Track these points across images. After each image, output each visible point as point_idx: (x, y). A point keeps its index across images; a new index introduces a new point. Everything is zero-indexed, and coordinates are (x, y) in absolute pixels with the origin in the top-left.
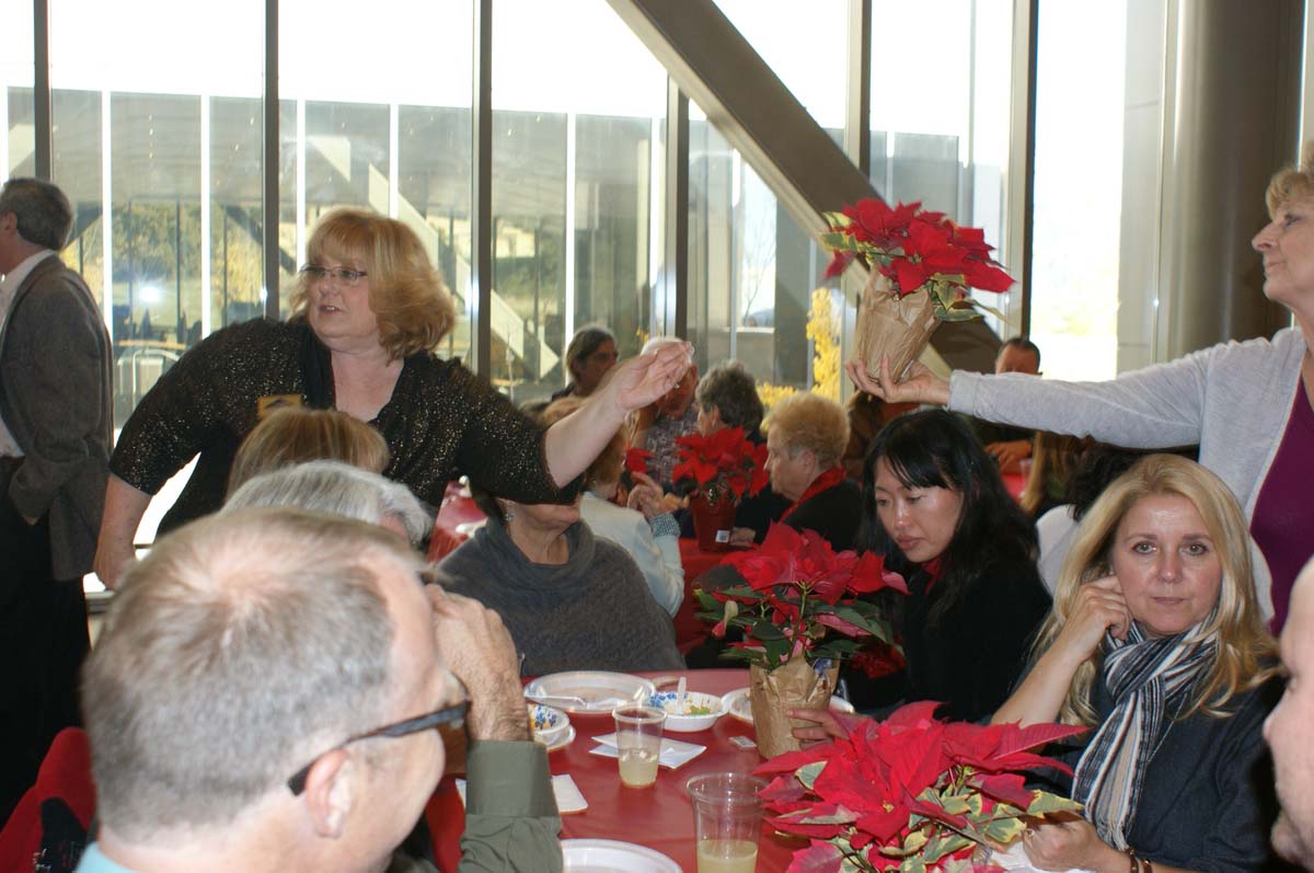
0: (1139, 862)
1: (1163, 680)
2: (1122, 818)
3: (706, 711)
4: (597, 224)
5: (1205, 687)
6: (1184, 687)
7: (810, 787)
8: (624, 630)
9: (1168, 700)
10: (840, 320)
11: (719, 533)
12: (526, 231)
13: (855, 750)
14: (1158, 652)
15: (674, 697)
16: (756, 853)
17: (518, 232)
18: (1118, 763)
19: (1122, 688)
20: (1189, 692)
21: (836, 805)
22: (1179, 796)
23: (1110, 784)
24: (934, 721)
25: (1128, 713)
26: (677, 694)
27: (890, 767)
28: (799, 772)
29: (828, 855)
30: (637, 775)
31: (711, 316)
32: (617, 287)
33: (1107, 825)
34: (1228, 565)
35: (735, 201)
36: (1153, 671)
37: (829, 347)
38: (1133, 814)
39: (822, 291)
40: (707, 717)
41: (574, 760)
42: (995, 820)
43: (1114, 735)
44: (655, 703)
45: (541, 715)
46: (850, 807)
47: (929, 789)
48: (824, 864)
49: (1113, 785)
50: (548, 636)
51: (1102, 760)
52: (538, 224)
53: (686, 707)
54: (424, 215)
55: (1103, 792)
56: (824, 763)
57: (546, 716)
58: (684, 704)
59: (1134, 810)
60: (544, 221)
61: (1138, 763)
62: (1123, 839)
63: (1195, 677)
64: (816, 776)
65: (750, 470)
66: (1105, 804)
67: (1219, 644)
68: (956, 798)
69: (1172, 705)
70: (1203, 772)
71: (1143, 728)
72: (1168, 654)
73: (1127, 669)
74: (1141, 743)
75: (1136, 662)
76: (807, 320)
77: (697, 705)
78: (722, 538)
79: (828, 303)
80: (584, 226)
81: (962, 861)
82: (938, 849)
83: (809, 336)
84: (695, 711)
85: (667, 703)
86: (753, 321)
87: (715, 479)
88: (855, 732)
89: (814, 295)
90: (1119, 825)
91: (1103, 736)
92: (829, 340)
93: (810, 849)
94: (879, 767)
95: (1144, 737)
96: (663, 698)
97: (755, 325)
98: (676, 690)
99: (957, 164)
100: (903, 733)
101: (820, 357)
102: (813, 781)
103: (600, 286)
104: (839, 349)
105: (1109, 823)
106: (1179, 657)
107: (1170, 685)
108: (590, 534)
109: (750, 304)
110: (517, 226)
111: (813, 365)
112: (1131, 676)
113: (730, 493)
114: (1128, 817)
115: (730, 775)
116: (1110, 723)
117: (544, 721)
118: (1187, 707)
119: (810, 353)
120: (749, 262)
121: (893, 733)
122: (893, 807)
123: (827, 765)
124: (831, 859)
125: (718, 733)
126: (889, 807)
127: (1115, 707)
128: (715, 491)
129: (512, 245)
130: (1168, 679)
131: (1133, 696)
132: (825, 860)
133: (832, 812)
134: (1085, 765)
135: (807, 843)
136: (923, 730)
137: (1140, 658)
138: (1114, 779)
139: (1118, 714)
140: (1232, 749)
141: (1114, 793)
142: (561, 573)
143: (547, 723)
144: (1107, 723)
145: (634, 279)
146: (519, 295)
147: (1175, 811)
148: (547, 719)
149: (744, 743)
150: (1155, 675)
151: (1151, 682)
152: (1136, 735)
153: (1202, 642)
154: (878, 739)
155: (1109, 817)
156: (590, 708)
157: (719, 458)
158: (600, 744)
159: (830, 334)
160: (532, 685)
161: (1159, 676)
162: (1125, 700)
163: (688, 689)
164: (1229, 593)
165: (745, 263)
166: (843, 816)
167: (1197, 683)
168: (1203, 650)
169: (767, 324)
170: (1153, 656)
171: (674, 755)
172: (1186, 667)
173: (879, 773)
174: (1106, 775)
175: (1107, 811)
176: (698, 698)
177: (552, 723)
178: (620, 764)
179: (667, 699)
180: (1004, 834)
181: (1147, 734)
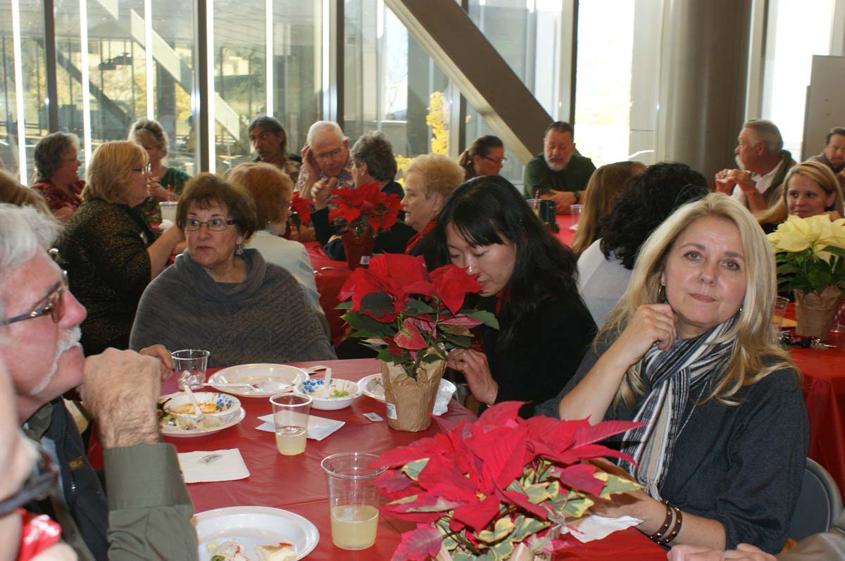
0: (672, 509)
1: (689, 371)
2: (658, 477)
3: (345, 394)
4: (289, 53)
5: (719, 380)
6: (706, 376)
7: (415, 478)
8: (288, 329)
9: (691, 387)
10: (448, 113)
11: (363, 258)
12: (244, 58)
13: (453, 447)
14: (686, 350)
15: (322, 383)
16: (378, 514)
17: (239, 59)
18: (655, 436)
19: (658, 375)
20: (709, 380)
21: (437, 497)
22: (699, 465)
23: (649, 450)
24: (520, 419)
25: (661, 396)
26: (324, 381)
27: (482, 460)
28: (405, 468)
29: (431, 536)
30: (291, 447)
31: (365, 112)
32: (301, 93)
33: (646, 482)
34: (752, 284)
35: (380, 35)
36: (682, 364)
37: (442, 131)
38: (666, 473)
39: (437, 93)
40: (346, 398)
41: (244, 434)
42: (569, 500)
43: (651, 413)
44: (308, 387)
45: (221, 400)
46: (448, 499)
47: (516, 481)
48: (428, 544)
49: (651, 452)
50: (229, 336)
51: (643, 433)
52: (249, 52)
53: (331, 389)
54: (173, 46)
55: (643, 456)
56: (427, 460)
57: (224, 402)
58: (330, 388)
59: (666, 471)
60: (254, 50)
61: (670, 435)
62: (657, 492)
63: (712, 371)
64: (420, 471)
65: (384, 213)
66: (645, 466)
67: (735, 346)
68: (537, 486)
69: (696, 389)
70: (719, 446)
71: (673, 408)
72: (695, 351)
73: (662, 362)
74: (672, 420)
75: (670, 357)
76: (427, 113)
77: (339, 389)
78: (365, 261)
79: (441, 101)
80: (280, 53)
81: (543, 538)
82: (522, 529)
83: (428, 123)
84: (337, 394)
85: (317, 388)
86: (393, 117)
87: (359, 219)
88: (453, 431)
89: (432, 96)
90: (655, 482)
91: (643, 413)
92: (442, 125)
93: (416, 531)
94: (473, 461)
95: (674, 415)
96: (314, 384)
97: (394, 119)
98: (323, 376)
99: (526, 10)
100: (493, 431)
101: (436, 138)
102: (417, 474)
103: (291, 93)
104: (448, 132)
105: (648, 480)
106: (702, 353)
107: (694, 374)
108: (262, 260)
109: (391, 104)
110: (238, 55)
111: (431, 142)
112: (666, 367)
113: (370, 230)
114: (661, 476)
115: (356, 454)
116: (648, 403)
117: (222, 405)
118: (706, 394)
119: (430, 135)
120: (390, 77)
121: (485, 431)
122: (485, 497)
123: (429, 461)
124: (433, 539)
125: (355, 409)
126: (482, 496)
127: (652, 390)
128: (360, 228)
129: (235, 67)
130: (693, 370)
131: (665, 382)
132: (428, 541)
133: (433, 501)
134: (629, 436)
135: (413, 526)
136: (510, 428)
137: (672, 354)
138: (652, 447)
139: (654, 396)
140: (740, 429)
141: (651, 458)
142: (238, 289)
143: (225, 407)
144: (646, 403)
145: (312, 87)
146: (240, 101)
147: (696, 475)
148: (225, 403)
149: (374, 417)
150: (683, 367)
151: (680, 372)
152: (668, 414)
153: (721, 343)
154: (473, 438)
155: (647, 476)
156: (259, 392)
157: (362, 204)
158: (263, 422)
159: (442, 122)
160: (216, 375)
161: (686, 368)
162: (659, 385)
163: (333, 376)
164: (748, 306)
165: (387, 77)
166: (442, 505)
167: (714, 375)
168: (721, 349)
169: (402, 119)
170: (683, 353)
171: (320, 428)
172: (707, 362)
173: (473, 467)
174: (646, 442)
175: (646, 472)
176: (340, 384)
177: (229, 406)
178: (277, 438)
179: (317, 385)
180: (577, 510)
181: (676, 412)
